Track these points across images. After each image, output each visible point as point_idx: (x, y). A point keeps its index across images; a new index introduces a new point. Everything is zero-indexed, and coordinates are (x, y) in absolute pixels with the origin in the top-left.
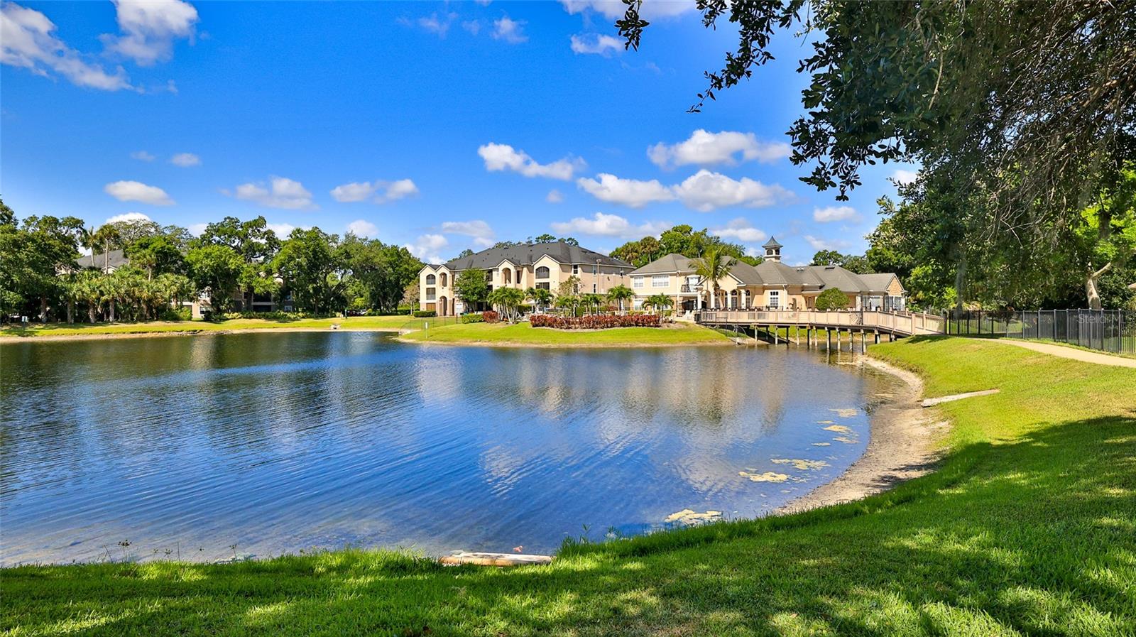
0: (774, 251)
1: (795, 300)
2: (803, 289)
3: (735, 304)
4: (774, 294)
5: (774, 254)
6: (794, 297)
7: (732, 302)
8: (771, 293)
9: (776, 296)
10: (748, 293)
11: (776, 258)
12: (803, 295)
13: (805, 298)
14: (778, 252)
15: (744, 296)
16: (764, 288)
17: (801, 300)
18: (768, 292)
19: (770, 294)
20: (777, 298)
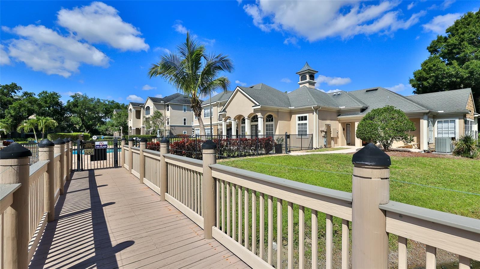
0: (308, 76)
1: (328, 126)
2: (339, 113)
3: (254, 132)
4: (302, 120)
5: (308, 79)
6: (328, 122)
7: (252, 130)
8: (299, 117)
9: (304, 122)
10: (270, 118)
11: (310, 83)
12: (339, 121)
13: (343, 124)
14: (312, 77)
15: (260, 123)
16: (291, 113)
17: (337, 127)
18: (295, 117)
19: (297, 118)
20: (306, 124)
